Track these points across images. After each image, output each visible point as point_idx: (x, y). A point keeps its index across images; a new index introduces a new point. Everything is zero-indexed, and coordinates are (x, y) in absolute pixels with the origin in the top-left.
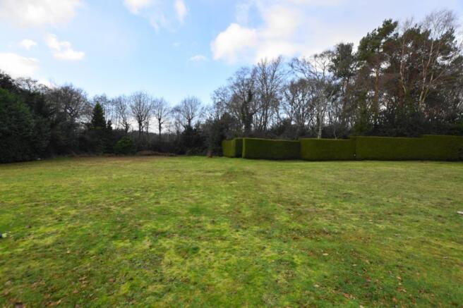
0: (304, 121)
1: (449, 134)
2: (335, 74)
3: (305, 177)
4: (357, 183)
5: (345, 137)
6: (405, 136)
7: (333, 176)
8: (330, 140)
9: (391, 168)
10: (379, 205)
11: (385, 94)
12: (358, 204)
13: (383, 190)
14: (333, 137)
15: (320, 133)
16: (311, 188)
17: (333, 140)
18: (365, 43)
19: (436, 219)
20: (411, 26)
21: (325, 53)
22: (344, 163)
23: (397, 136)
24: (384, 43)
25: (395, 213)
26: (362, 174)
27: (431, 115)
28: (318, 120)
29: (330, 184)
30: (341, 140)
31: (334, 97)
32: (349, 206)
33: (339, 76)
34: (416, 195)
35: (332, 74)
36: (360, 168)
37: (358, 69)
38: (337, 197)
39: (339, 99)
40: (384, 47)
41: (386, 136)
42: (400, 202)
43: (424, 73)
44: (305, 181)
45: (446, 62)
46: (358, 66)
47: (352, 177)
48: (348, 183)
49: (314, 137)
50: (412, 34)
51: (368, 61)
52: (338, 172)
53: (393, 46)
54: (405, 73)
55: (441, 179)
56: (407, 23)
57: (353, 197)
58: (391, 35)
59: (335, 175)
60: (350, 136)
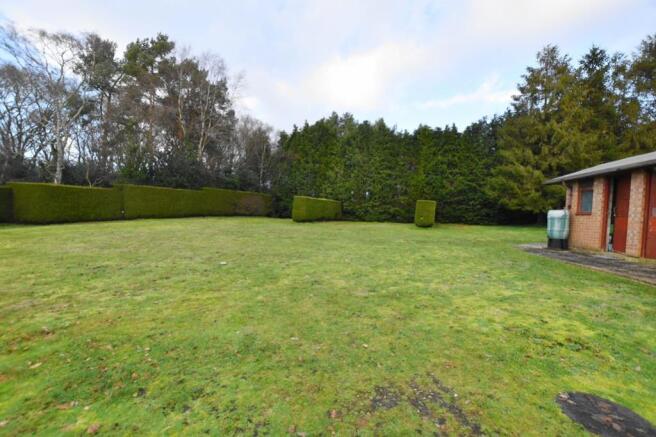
0: (24, 151)
1: (227, 188)
2: (85, 80)
3: (20, 253)
4: (118, 250)
5: (107, 185)
6: (185, 187)
7: (82, 245)
8: (80, 187)
9: (168, 227)
10: (144, 273)
11: (163, 132)
12: (115, 278)
13: (153, 254)
14: (85, 183)
15: (58, 175)
16: (31, 270)
17: (85, 187)
18: (134, 51)
19: (202, 274)
20: (189, 57)
21: (64, 36)
22: (106, 224)
23: (177, 187)
24: (159, 63)
25: (161, 278)
26: (130, 237)
27: (212, 167)
28: (55, 151)
29: (73, 258)
30: (100, 188)
31: (86, 117)
32: (99, 284)
33: (93, 85)
34: (189, 254)
35: (80, 78)
36: (129, 229)
37: (124, 85)
38: (82, 275)
39: (95, 123)
40: (159, 68)
41: (164, 186)
42: (171, 264)
43: (203, 117)
44: (18, 260)
45: (221, 112)
46: (124, 80)
47: (114, 242)
48: (106, 252)
49: (47, 181)
50: (190, 67)
51: (139, 80)
52: (92, 239)
53: (169, 71)
54: (184, 111)
55: (216, 234)
56: (185, 50)
57: (108, 270)
58: (168, 56)
59: (85, 243)
60: (113, 183)
